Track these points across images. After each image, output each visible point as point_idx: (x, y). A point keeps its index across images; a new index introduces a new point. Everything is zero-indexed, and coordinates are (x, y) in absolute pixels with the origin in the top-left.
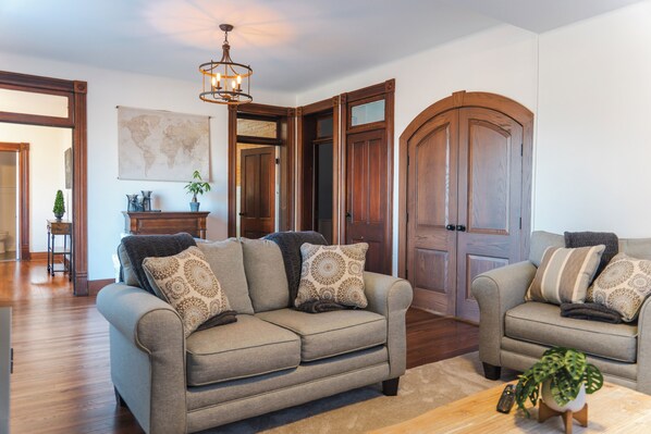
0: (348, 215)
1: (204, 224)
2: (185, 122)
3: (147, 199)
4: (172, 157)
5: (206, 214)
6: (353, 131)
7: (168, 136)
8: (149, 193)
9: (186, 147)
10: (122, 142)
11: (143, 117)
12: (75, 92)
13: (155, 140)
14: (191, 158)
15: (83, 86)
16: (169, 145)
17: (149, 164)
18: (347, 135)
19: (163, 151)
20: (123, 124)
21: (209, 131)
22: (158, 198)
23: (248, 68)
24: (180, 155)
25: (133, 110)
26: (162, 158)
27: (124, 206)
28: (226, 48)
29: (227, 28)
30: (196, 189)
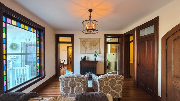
0: (138, 65)
1: (97, 64)
2: (94, 40)
3: (85, 58)
4: (91, 48)
5: (97, 61)
6: (140, 38)
7: (90, 44)
8: (85, 56)
9: (94, 46)
10: (81, 45)
11: (85, 40)
12: (72, 36)
13: (87, 44)
14: (96, 48)
15: (73, 35)
16: (90, 46)
17: (86, 50)
18: (138, 40)
19: (89, 47)
20: (81, 42)
21: (100, 42)
22: (88, 58)
23: (96, 21)
24: (93, 48)
25: (83, 39)
26: (89, 49)
27: (80, 60)
28: (90, 16)
29: (90, 11)
30: (96, 55)
